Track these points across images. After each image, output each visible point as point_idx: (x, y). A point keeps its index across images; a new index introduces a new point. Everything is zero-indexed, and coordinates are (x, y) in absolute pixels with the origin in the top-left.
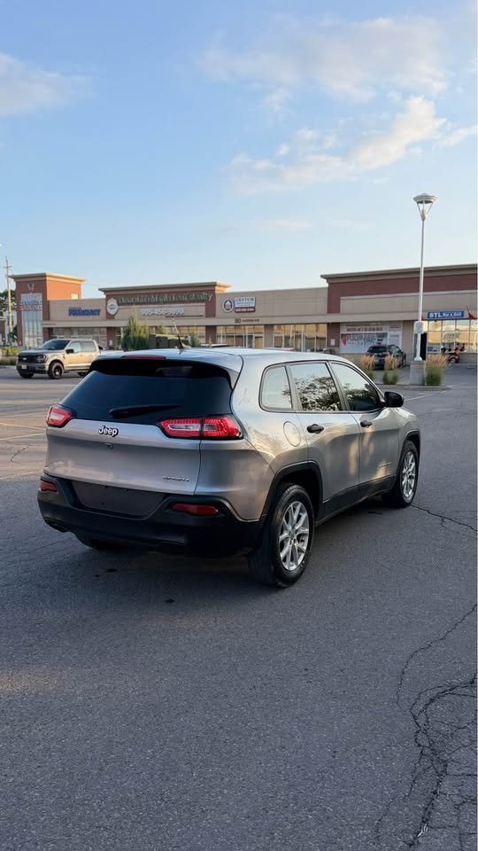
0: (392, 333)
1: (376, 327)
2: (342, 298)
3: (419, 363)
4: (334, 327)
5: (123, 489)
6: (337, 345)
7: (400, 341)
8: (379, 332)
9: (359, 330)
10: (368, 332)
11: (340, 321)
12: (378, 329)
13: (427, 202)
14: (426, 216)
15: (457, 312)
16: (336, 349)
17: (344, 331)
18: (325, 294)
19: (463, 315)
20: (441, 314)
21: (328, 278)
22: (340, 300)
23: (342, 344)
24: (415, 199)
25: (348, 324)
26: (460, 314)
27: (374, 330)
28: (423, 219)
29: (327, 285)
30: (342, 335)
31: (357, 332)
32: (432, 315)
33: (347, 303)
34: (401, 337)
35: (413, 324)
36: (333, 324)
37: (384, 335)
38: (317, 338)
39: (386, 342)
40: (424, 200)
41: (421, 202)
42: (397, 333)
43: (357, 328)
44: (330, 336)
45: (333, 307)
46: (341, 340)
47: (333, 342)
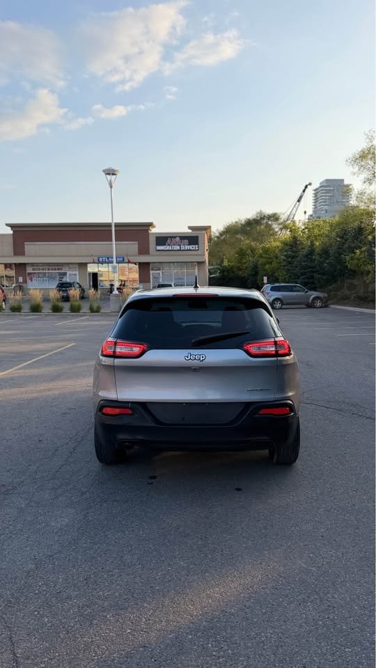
0: (71, 272)
1: (57, 268)
2: (26, 243)
3: (116, 295)
4: (21, 267)
5: (205, 403)
6: (25, 281)
7: (78, 278)
8: (60, 271)
9: (43, 270)
10: (51, 271)
11: (26, 262)
12: (58, 269)
13: (113, 174)
14: (113, 185)
15: (120, 258)
16: (24, 285)
17: (29, 270)
18: (11, 240)
19: (123, 260)
20: (108, 259)
21: (12, 226)
22: (24, 244)
23: (29, 281)
24: (104, 171)
25: (32, 264)
26: (122, 259)
27: (55, 269)
28: (111, 187)
29: (12, 232)
30: (29, 274)
31: (41, 271)
32: (101, 259)
33: (30, 247)
34: (78, 276)
35: (87, 266)
36: (20, 264)
37: (65, 274)
38: (6, 276)
39: (67, 279)
40: (110, 172)
41: (109, 174)
42: (74, 273)
43: (41, 268)
44: (18, 275)
45: (18, 250)
46: (28, 278)
47: (21, 279)
